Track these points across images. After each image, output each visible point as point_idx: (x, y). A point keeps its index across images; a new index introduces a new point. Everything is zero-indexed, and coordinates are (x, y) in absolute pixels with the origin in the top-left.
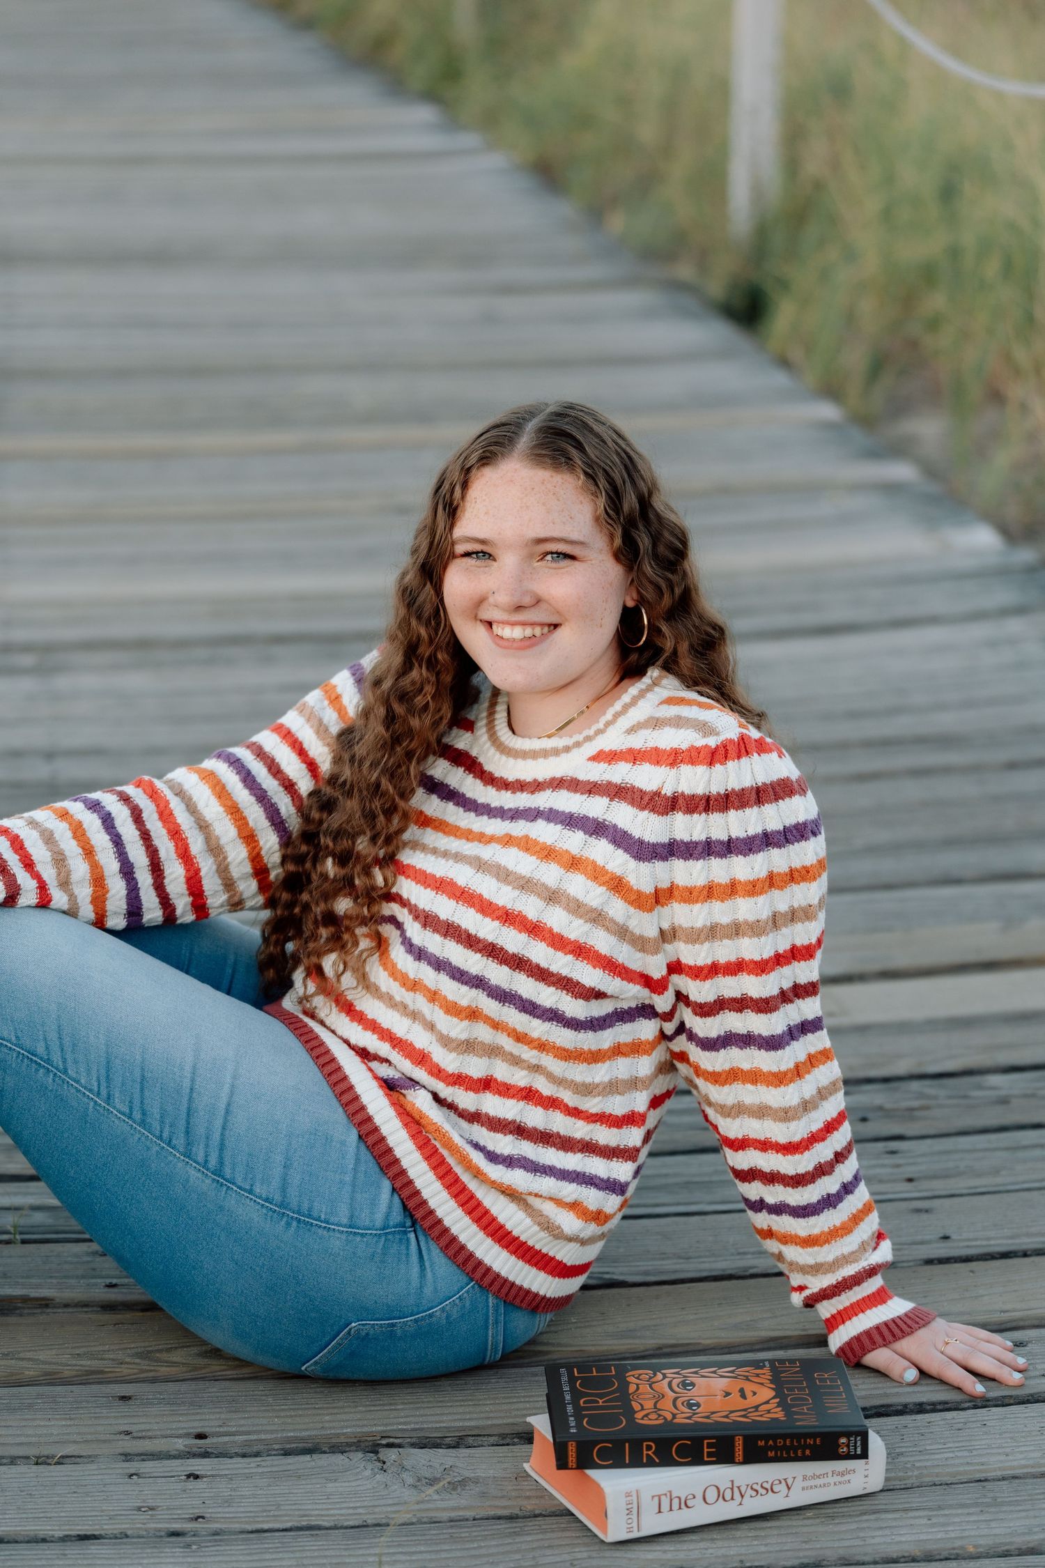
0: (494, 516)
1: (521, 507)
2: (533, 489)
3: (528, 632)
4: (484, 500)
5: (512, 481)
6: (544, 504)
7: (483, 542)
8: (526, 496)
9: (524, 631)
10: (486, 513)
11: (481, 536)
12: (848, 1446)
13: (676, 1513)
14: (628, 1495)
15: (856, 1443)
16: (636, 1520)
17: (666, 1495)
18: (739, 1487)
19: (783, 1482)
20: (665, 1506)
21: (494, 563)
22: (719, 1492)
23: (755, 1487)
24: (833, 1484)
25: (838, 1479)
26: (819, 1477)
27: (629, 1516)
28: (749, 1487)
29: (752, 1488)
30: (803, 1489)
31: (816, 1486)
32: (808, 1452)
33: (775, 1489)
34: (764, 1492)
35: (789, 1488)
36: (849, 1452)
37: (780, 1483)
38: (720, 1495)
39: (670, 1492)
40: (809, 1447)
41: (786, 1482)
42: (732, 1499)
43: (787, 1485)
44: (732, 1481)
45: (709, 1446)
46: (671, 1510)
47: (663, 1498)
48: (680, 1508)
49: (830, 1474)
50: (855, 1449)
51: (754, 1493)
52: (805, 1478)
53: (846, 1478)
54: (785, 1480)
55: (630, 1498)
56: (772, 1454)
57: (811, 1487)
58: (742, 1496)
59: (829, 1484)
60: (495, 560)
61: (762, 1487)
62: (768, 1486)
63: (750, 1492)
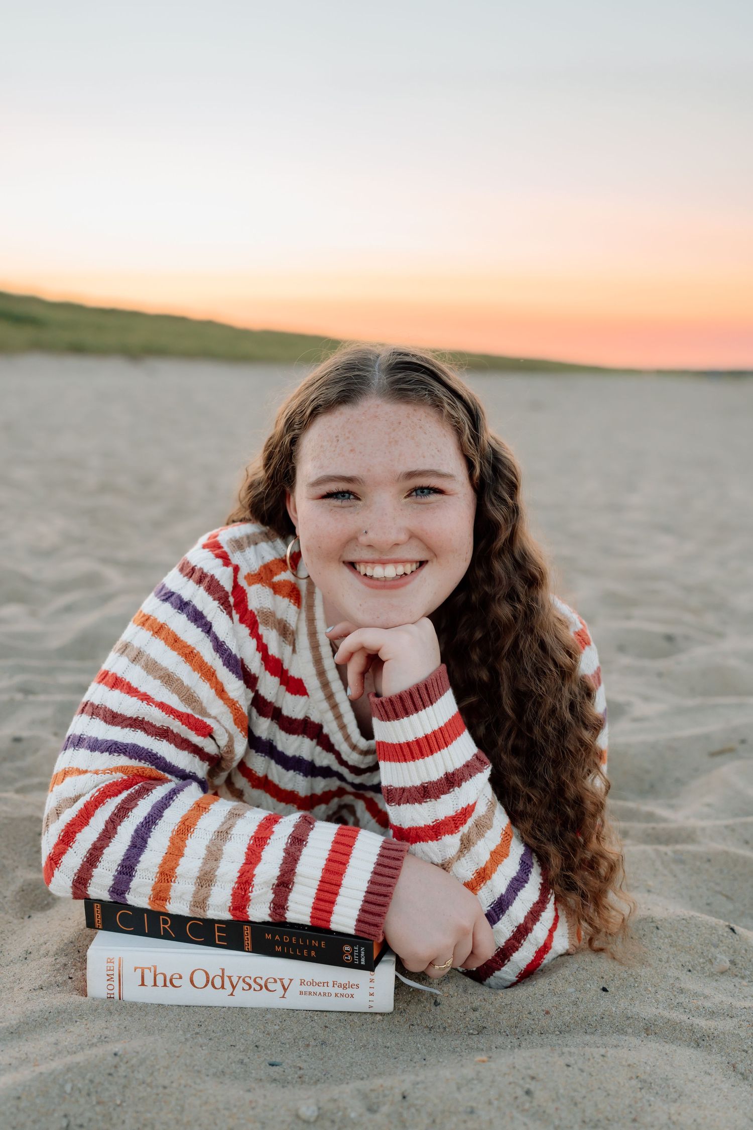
0: (361, 453)
1: (390, 442)
2: (400, 423)
3: (401, 570)
4: (348, 438)
5: (376, 417)
6: (413, 438)
7: (350, 480)
8: (394, 430)
9: (396, 569)
10: (352, 450)
11: (348, 473)
12: (352, 954)
13: (160, 990)
14: (110, 961)
15: (360, 953)
16: (117, 988)
17: (150, 969)
18: (230, 977)
19: (278, 981)
20: (149, 980)
21: (359, 502)
22: (208, 978)
23: (247, 980)
24: (333, 995)
25: (340, 991)
26: (318, 984)
27: (109, 982)
28: (241, 979)
29: (244, 981)
30: (301, 993)
31: (315, 994)
32: (313, 953)
33: (270, 986)
34: (258, 988)
35: (285, 990)
36: (353, 960)
37: (275, 981)
38: (210, 981)
39: (155, 968)
40: (314, 948)
41: (282, 983)
42: (223, 987)
43: (283, 986)
44: (223, 970)
45: (220, 929)
46: (155, 985)
47: (146, 972)
48: (165, 985)
49: (331, 984)
50: (360, 959)
51: (247, 987)
52: (302, 983)
53: (349, 991)
54: (281, 980)
55: (111, 965)
56: (278, 949)
57: (310, 993)
58: (234, 987)
59: (330, 995)
60: (359, 499)
61: (255, 981)
62: (262, 983)
63: (241, 984)
